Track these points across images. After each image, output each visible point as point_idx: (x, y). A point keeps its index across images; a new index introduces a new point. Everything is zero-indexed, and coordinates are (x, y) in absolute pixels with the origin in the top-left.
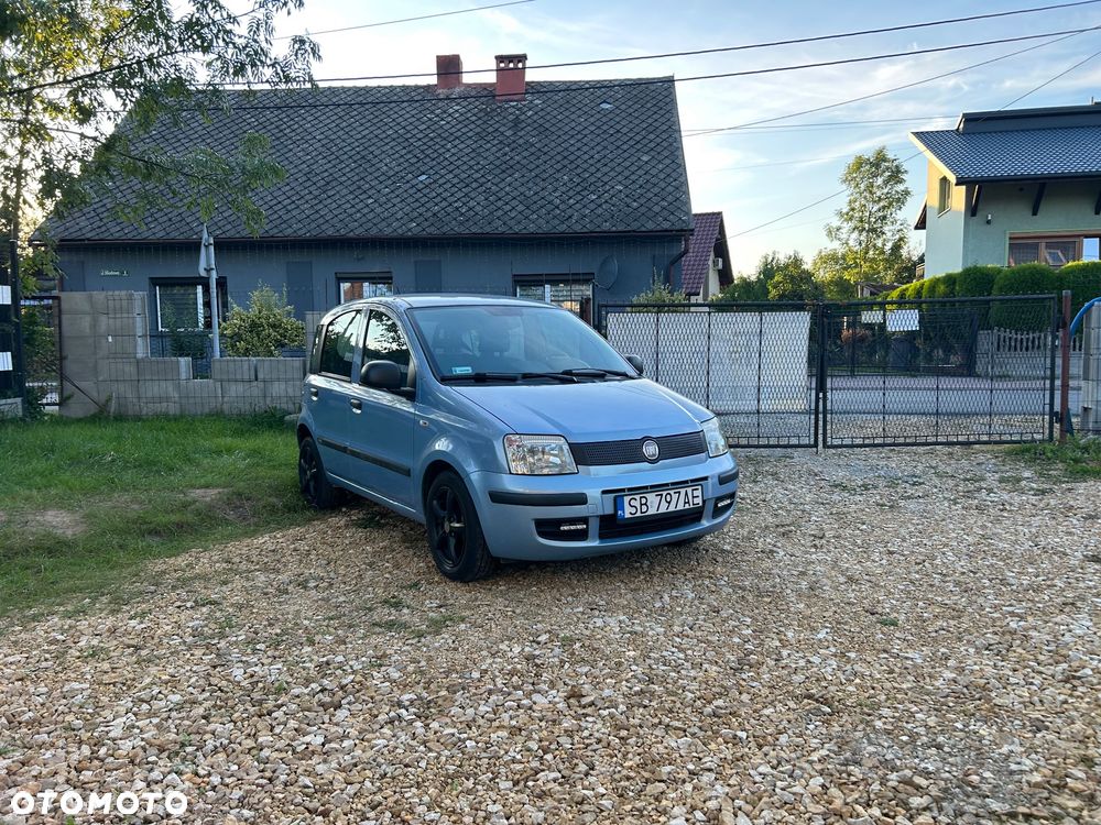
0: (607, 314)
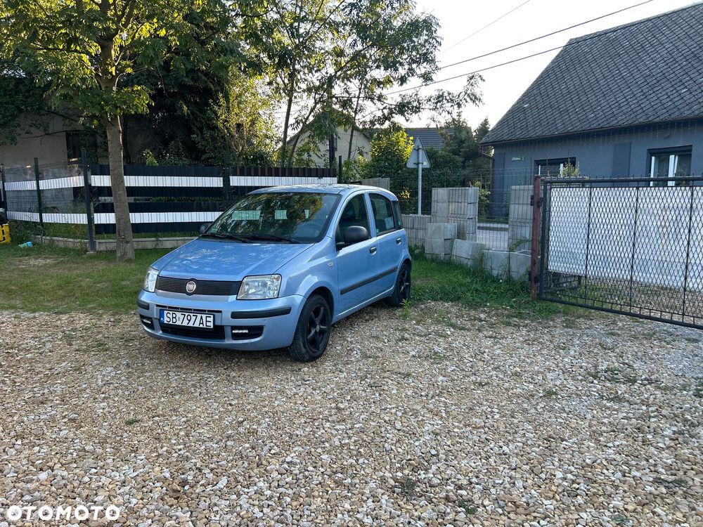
0: (551, 189)
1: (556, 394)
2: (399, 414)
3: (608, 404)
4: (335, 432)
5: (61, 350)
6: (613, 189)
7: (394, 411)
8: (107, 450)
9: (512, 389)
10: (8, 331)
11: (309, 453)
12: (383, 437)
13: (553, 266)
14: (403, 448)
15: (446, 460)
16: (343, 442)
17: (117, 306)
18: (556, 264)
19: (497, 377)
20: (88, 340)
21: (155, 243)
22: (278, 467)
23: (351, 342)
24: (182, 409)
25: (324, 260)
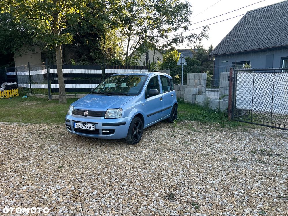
0: (237, 73)
1: (237, 159)
2: (170, 166)
3: (259, 164)
4: (142, 173)
5: (35, 138)
6: (264, 73)
7: (167, 165)
8: (50, 178)
9: (218, 157)
10: (15, 130)
11: (131, 181)
12: (162, 176)
13: (238, 106)
14: (170, 180)
15: (188, 186)
16: (145, 177)
17: (58, 121)
18: (239, 105)
19: (212, 152)
20: (46, 135)
21: (75, 96)
22: (118, 187)
23: (152, 137)
24: (81, 162)
25: (140, 102)
